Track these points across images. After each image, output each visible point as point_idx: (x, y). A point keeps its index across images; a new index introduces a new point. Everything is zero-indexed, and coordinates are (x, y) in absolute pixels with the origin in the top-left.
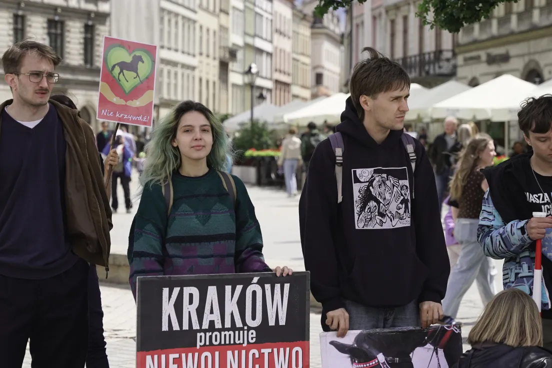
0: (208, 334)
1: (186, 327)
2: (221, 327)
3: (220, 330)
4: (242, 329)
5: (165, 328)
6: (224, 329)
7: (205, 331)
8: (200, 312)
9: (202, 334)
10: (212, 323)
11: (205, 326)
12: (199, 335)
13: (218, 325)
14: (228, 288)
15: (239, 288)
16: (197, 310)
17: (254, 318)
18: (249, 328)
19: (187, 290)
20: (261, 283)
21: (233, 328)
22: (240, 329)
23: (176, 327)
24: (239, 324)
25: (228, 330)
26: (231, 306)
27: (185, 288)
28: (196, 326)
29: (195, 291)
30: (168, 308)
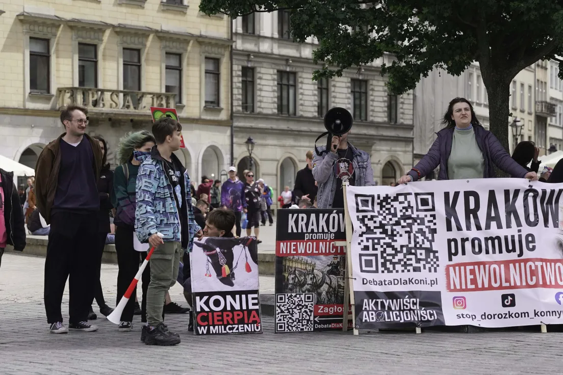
0: (311, 235)
1: (300, 231)
2: (317, 231)
3: (316, 233)
4: (328, 233)
5: (290, 231)
6: (318, 232)
7: (309, 233)
8: (307, 225)
9: (308, 234)
10: (312, 230)
11: (309, 230)
12: (306, 235)
13: (316, 231)
14: (321, 215)
15: (326, 215)
16: (305, 224)
17: (333, 228)
18: (331, 233)
19: (301, 215)
20: (338, 213)
21: (323, 232)
22: (326, 233)
23: (295, 231)
24: (326, 230)
25: (321, 233)
26: (322, 223)
27: (300, 215)
28: (305, 231)
29: (305, 216)
30: (291, 223)
